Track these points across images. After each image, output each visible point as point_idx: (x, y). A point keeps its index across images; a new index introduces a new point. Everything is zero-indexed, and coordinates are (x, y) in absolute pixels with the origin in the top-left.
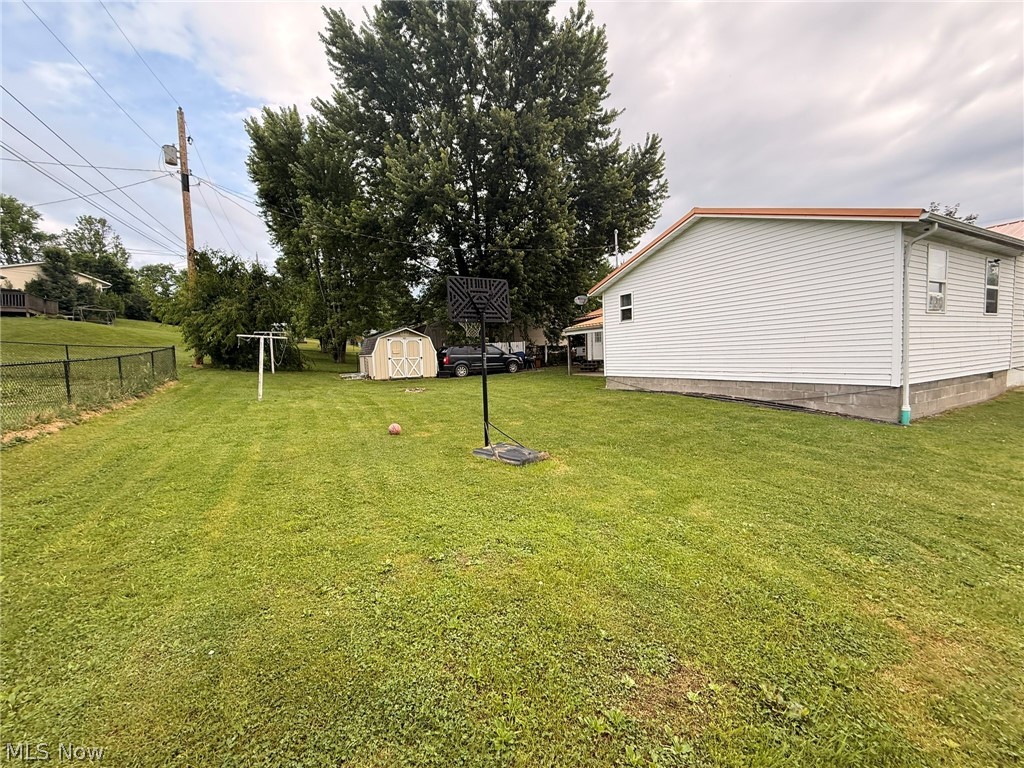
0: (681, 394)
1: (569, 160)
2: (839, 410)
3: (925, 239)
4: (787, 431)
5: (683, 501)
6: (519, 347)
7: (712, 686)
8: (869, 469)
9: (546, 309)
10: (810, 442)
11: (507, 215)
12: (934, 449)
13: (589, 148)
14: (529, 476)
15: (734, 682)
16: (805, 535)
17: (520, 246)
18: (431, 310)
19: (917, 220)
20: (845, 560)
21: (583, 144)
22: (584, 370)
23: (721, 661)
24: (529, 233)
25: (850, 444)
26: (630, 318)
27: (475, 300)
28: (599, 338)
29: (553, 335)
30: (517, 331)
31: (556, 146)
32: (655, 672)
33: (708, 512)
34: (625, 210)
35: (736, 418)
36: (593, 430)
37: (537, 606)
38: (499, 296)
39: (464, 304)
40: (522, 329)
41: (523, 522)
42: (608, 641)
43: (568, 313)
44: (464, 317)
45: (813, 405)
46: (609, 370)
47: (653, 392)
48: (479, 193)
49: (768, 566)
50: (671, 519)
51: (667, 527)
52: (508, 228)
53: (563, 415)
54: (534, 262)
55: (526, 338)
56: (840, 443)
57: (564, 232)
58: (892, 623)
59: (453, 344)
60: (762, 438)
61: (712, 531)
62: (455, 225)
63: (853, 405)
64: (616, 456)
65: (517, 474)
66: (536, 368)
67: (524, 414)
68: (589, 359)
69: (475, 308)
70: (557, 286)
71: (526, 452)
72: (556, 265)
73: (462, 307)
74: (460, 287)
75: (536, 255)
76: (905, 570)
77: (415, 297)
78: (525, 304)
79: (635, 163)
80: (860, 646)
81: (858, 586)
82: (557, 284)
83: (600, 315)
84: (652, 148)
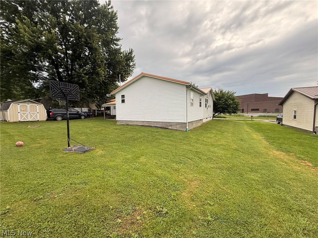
0: (139, 125)
1: (105, 49)
2: (175, 128)
3: (190, 89)
4: (164, 134)
5: (138, 157)
6: (85, 110)
7: (144, 212)
8: (181, 143)
9: (96, 97)
10: (169, 137)
11: (81, 62)
12: (192, 137)
13: (111, 47)
14: (87, 156)
15: (150, 209)
16: (168, 162)
17: (86, 74)
18: (44, 93)
19: (188, 85)
20: (176, 166)
21: (109, 45)
22: (110, 118)
23: (147, 203)
24: (90, 70)
25: (177, 137)
26: (124, 102)
27: (63, 91)
28: (115, 108)
29: (99, 106)
30: (84, 104)
31: (100, 43)
32: (128, 214)
33: (145, 159)
34: (123, 69)
35: (153, 132)
36: (112, 138)
37: (86, 205)
38: (75, 90)
39: (58, 92)
40: (87, 103)
41: (83, 174)
42: (113, 209)
43: (104, 99)
44: (58, 97)
45: (170, 128)
46: (118, 118)
47: (131, 125)
48: (68, 52)
49: (159, 172)
50: (135, 163)
51: (134, 166)
52: (81, 67)
53: (101, 134)
54: (92, 80)
55: (88, 106)
56: (175, 137)
57: (103, 72)
58: (184, 180)
59: (55, 108)
60: (159, 137)
61: (146, 165)
62: (56, 61)
63: (178, 127)
64: (119, 146)
65: (82, 156)
66: (92, 117)
67: (86, 134)
68: (112, 115)
69: (64, 94)
70: (100, 90)
71: (86, 148)
72: (100, 82)
73: (57, 93)
74: (56, 85)
75: (92, 78)
76: (187, 166)
77: (35, 87)
78: (88, 95)
79: (126, 56)
80: (178, 188)
81: (178, 172)
82: (100, 89)
83: (115, 101)
84: (131, 53)
